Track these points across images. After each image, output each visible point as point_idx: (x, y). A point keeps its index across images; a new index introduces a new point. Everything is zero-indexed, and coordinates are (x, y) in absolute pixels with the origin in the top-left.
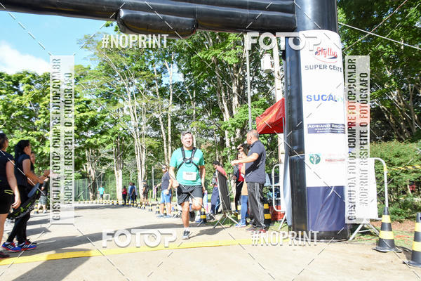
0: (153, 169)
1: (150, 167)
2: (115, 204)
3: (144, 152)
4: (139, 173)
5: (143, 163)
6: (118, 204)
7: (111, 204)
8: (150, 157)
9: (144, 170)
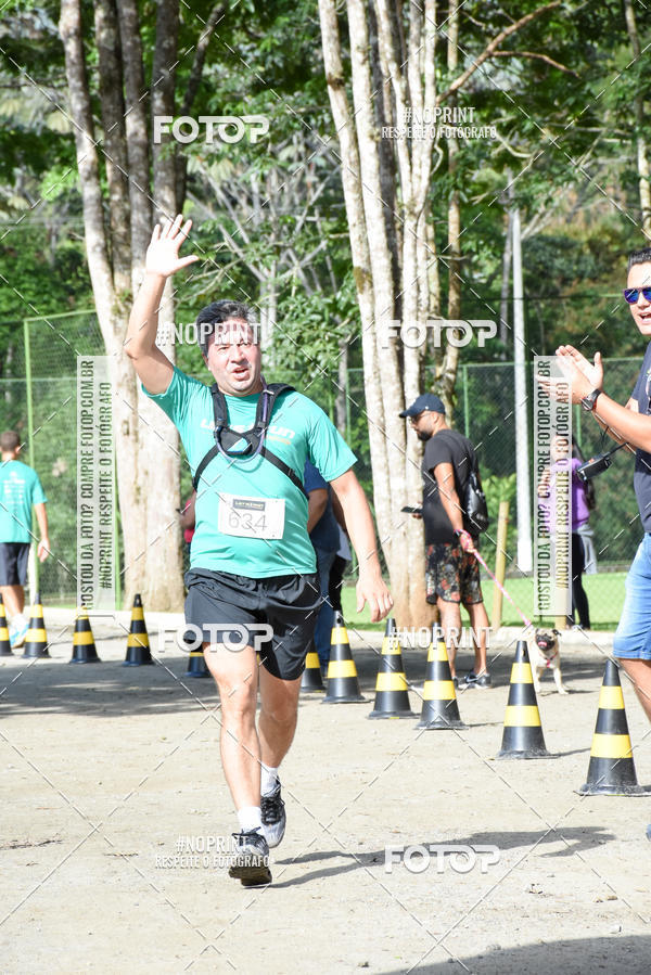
0: (517, 230)
1: (487, 230)
2: (112, 651)
3: (422, 60)
4: (373, 304)
5: (415, 182)
6: (142, 655)
7: (61, 654)
8: (483, 100)
9: (420, 266)
